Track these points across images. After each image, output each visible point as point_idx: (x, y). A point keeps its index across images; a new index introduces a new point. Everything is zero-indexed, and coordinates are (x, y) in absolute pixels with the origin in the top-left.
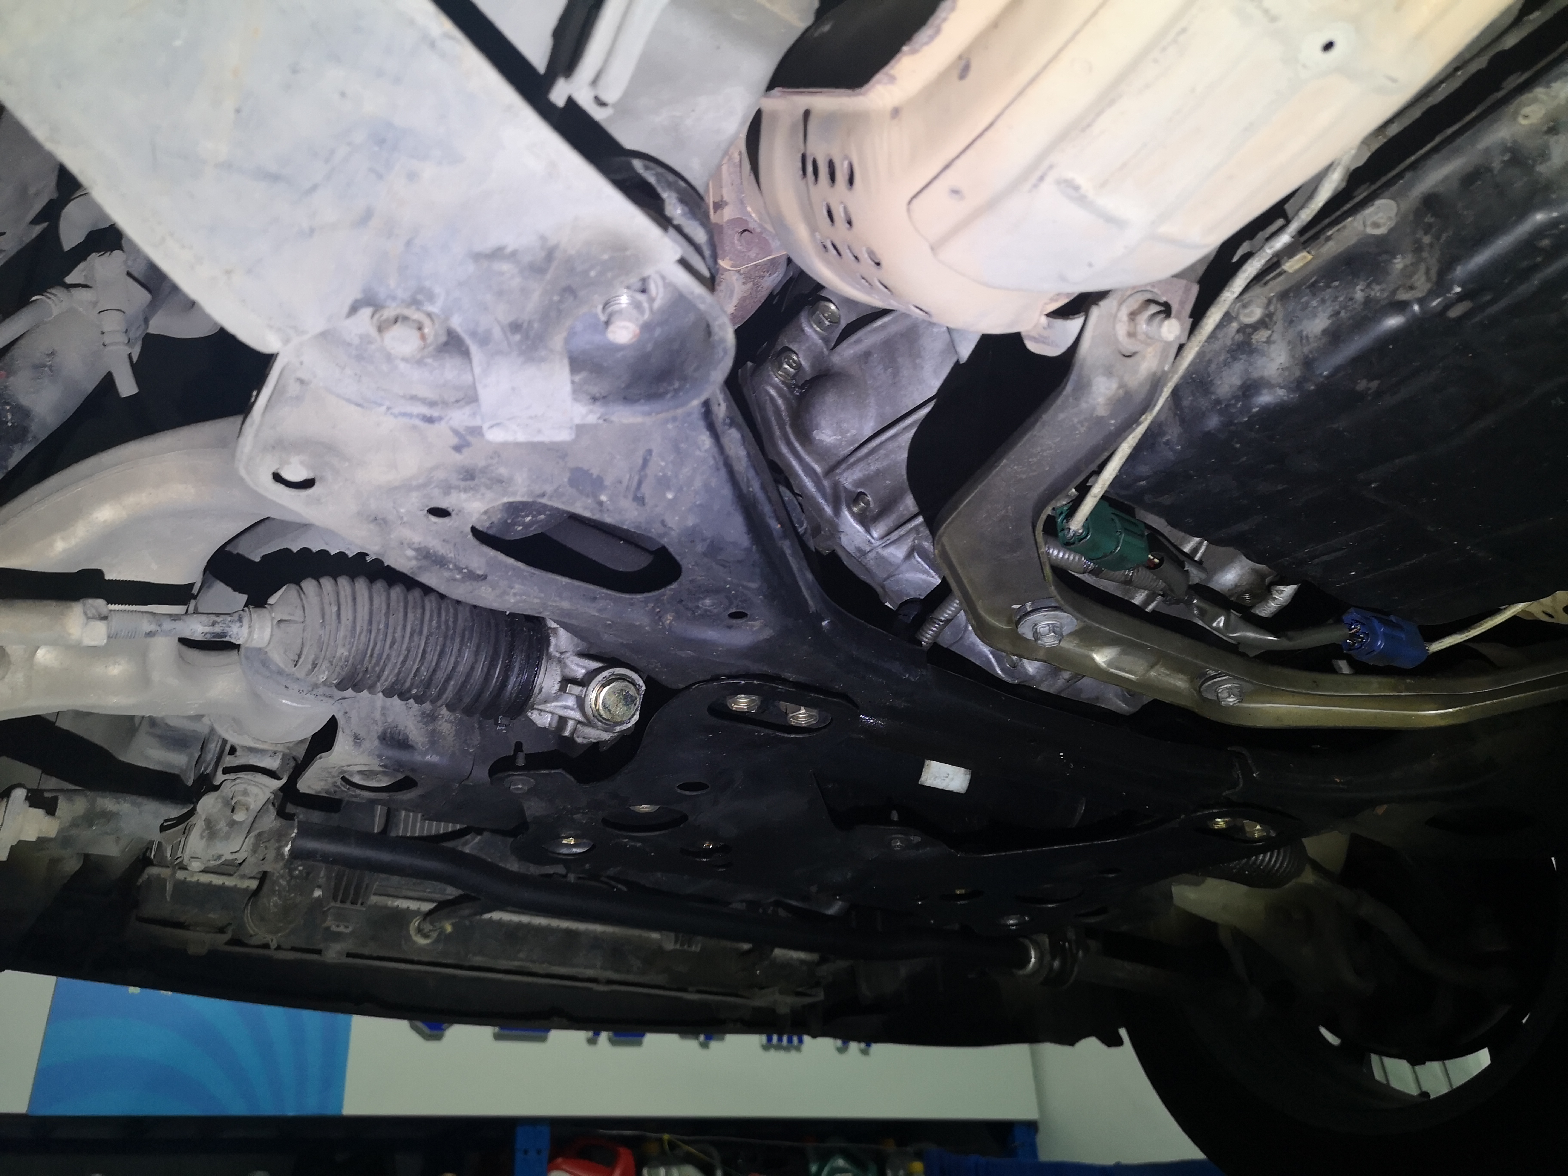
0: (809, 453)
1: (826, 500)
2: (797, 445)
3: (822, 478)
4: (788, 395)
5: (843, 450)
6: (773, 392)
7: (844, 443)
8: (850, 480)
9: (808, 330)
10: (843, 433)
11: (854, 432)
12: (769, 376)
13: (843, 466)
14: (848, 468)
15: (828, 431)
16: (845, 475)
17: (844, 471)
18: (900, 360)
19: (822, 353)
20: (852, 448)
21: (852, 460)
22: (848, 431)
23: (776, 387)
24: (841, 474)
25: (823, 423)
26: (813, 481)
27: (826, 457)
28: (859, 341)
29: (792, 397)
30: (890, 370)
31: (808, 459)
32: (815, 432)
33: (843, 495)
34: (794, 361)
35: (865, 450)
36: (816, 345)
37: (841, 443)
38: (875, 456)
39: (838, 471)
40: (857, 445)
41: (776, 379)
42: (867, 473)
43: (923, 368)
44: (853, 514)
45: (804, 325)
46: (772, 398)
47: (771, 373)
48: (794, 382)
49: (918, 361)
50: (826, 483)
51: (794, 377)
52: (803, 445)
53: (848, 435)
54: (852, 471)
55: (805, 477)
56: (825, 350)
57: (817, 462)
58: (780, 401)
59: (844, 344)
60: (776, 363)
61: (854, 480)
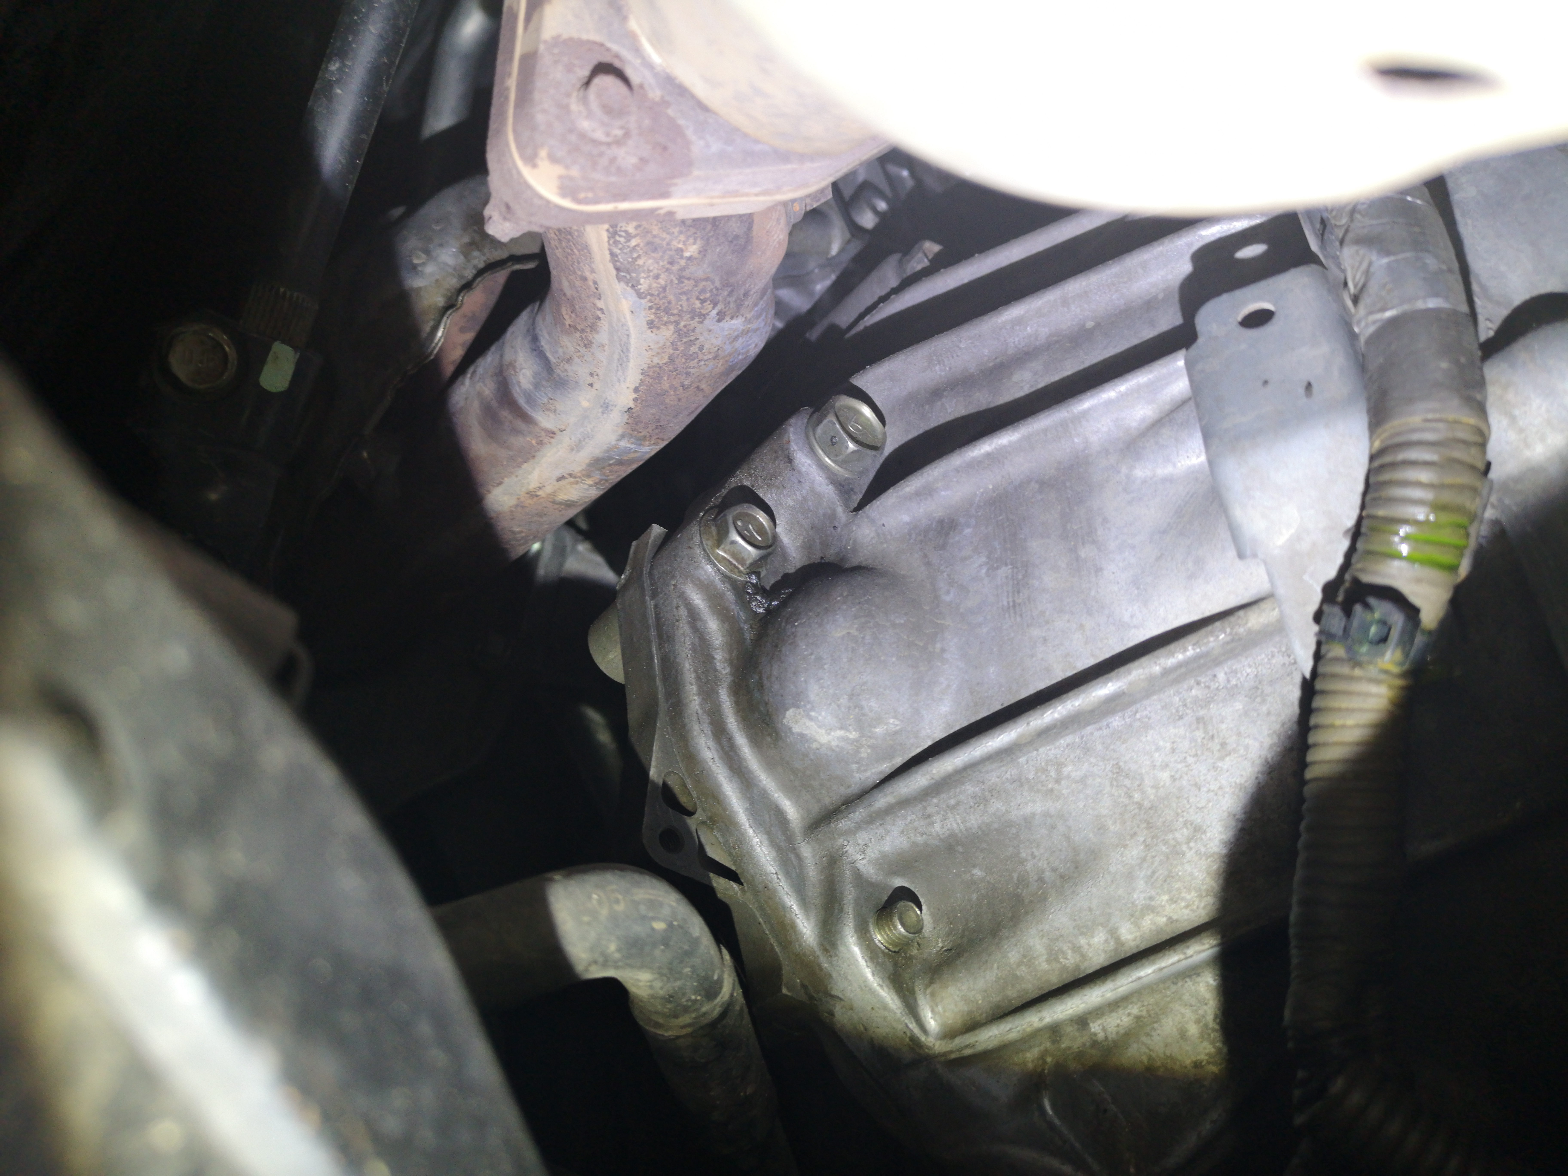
0: (770, 765)
1: (804, 902)
2: (741, 741)
3: (799, 837)
4: (735, 609)
5: (859, 771)
6: (698, 600)
7: (864, 753)
8: (873, 852)
9: (803, 460)
10: (862, 724)
11: (893, 724)
12: (692, 558)
13: (859, 813)
14: (871, 820)
15: (825, 715)
16: (862, 837)
17: (859, 827)
18: (1035, 545)
19: (833, 516)
20: (887, 767)
21: (882, 800)
22: (879, 720)
23: (706, 588)
24: (851, 832)
25: (814, 691)
26: (773, 844)
27: (815, 783)
28: (928, 492)
29: (742, 615)
30: (1004, 571)
31: (765, 780)
32: (790, 713)
33: (850, 895)
34: (761, 530)
35: (920, 779)
36: (818, 496)
37: (857, 751)
38: (947, 798)
39: (844, 824)
40: (899, 761)
41: (709, 568)
42: (920, 840)
43: (1099, 570)
44: (872, 952)
45: (794, 447)
46: (694, 616)
47: (698, 551)
48: (754, 579)
49: (1084, 552)
50: (807, 851)
51: (754, 568)
52: (756, 741)
53: (879, 730)
54: (881, 830)
55: (751, 832)
56: (840, 510)
57: (790, 790)
58: (713, 626)
59: (890, 498)
60: (713, 529)
61: (884, 856)
